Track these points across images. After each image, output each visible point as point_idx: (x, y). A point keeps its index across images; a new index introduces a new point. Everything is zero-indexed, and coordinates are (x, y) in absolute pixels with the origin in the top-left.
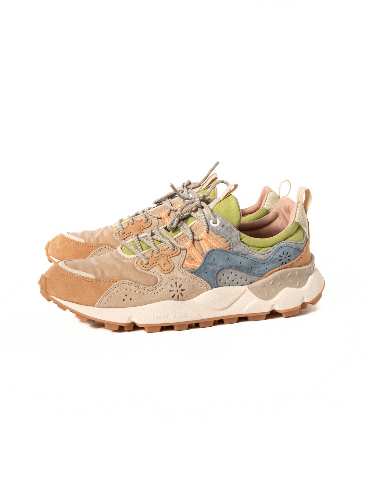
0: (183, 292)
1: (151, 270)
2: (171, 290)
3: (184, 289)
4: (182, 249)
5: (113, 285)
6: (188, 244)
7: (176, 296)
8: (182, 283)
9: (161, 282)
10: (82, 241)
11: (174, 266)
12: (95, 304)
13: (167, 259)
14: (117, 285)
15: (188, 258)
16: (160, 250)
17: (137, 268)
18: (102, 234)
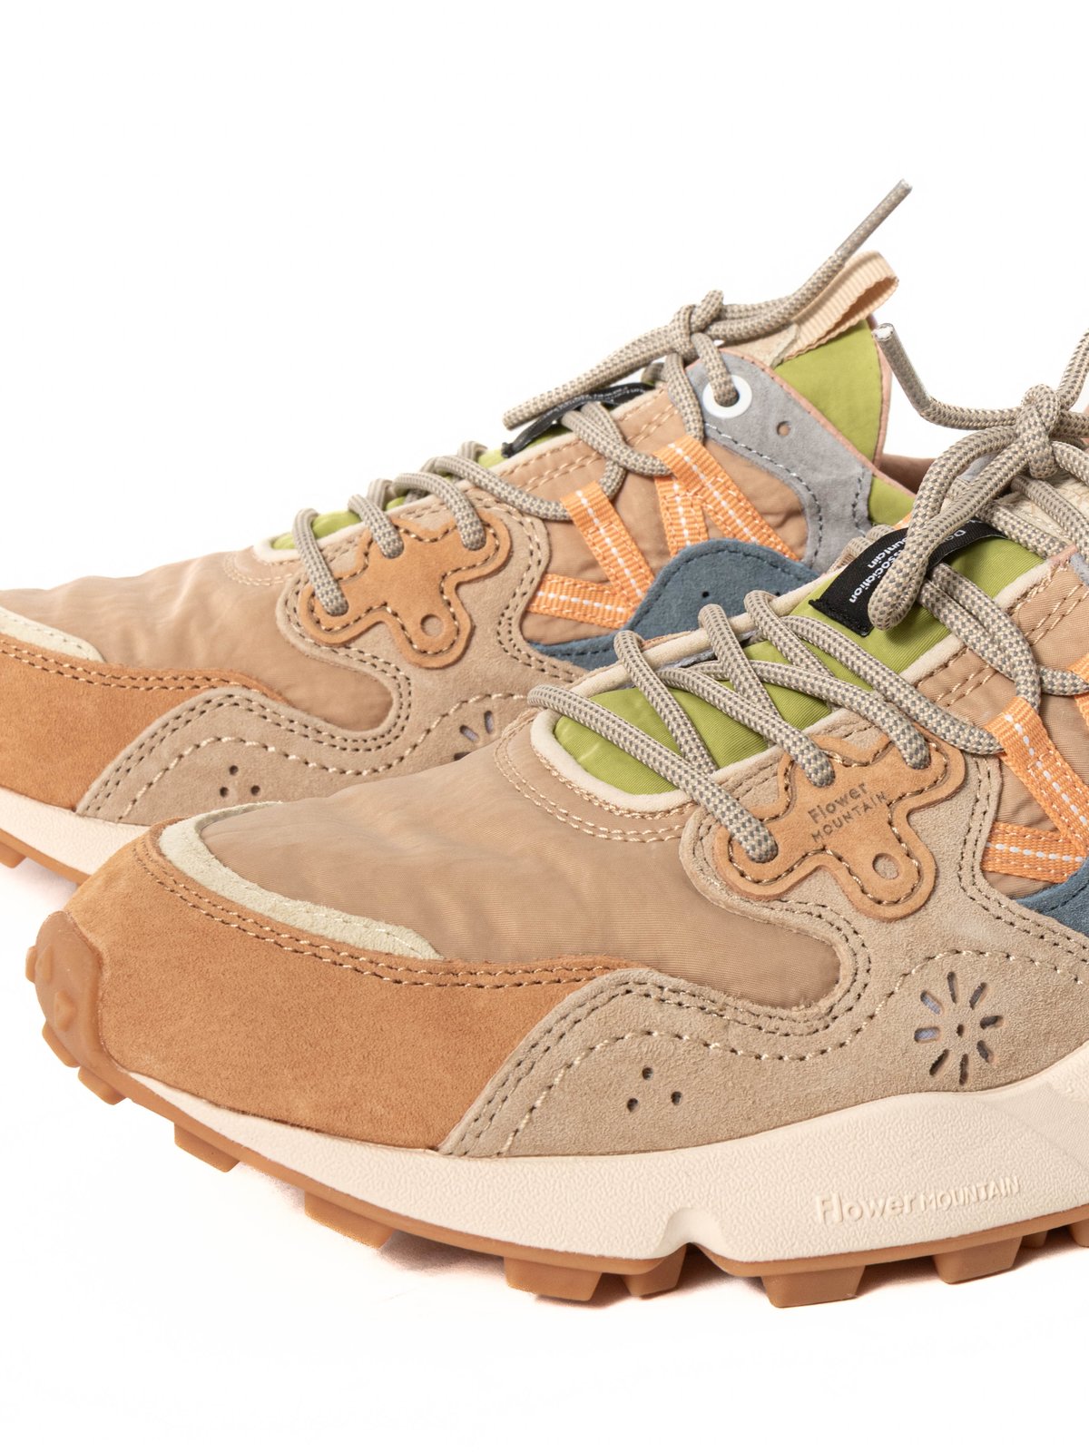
0: (989, 1034)
1: (793, 898)
2: (926, 1024)
3: (997, 1013)
4: (973, 755)
5: (559, 1009)
6: (1014, 720)
7: (952, 1064)
8: (983, 980)
9: (861, 977)
10: (81, 650)
11: (937, 870)
12: (444, 1134)
13: (890, 823)
14: (588, 1006)
15: (1017, 811)
16: (838, 760)
17: (701, 882)
18: (201, 605)
